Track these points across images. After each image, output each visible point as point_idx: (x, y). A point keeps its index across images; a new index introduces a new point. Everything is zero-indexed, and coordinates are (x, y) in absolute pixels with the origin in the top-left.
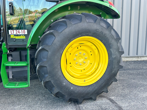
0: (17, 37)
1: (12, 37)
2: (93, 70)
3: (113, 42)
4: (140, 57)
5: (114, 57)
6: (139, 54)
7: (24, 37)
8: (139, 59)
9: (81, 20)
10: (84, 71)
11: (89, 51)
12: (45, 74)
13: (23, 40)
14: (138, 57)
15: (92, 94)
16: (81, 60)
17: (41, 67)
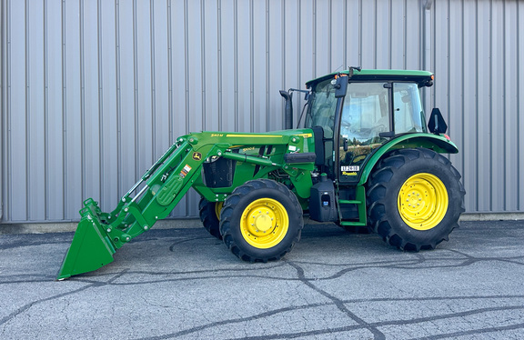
0: (348, 174)
1: (344, 173)
2: (429, 214)
3: (454, 180)
4: (483, 214)
5: (454, 197)
6: (481, 209)
7: (356, 174)
8: (482, 219)
9: (418, 156)
10: (417, 215)
11: (423, 190)
12: (382, 213)
13: (354, 176)
14: (479, 214)
15: (432, 240)
16: (414, 202)
17: (378, 205)
